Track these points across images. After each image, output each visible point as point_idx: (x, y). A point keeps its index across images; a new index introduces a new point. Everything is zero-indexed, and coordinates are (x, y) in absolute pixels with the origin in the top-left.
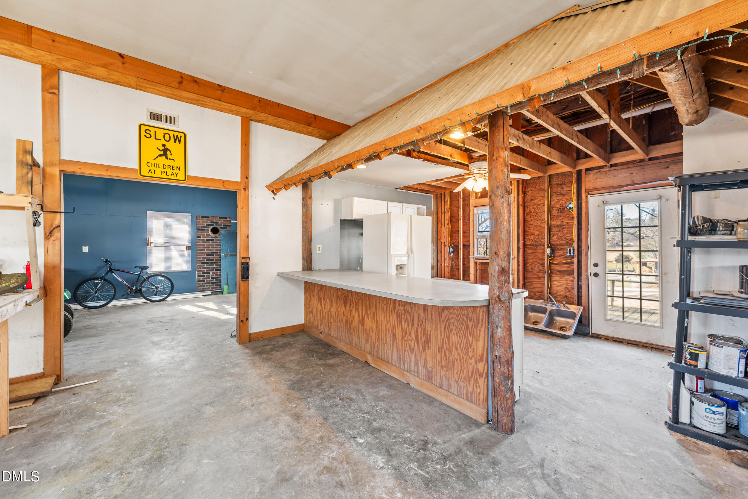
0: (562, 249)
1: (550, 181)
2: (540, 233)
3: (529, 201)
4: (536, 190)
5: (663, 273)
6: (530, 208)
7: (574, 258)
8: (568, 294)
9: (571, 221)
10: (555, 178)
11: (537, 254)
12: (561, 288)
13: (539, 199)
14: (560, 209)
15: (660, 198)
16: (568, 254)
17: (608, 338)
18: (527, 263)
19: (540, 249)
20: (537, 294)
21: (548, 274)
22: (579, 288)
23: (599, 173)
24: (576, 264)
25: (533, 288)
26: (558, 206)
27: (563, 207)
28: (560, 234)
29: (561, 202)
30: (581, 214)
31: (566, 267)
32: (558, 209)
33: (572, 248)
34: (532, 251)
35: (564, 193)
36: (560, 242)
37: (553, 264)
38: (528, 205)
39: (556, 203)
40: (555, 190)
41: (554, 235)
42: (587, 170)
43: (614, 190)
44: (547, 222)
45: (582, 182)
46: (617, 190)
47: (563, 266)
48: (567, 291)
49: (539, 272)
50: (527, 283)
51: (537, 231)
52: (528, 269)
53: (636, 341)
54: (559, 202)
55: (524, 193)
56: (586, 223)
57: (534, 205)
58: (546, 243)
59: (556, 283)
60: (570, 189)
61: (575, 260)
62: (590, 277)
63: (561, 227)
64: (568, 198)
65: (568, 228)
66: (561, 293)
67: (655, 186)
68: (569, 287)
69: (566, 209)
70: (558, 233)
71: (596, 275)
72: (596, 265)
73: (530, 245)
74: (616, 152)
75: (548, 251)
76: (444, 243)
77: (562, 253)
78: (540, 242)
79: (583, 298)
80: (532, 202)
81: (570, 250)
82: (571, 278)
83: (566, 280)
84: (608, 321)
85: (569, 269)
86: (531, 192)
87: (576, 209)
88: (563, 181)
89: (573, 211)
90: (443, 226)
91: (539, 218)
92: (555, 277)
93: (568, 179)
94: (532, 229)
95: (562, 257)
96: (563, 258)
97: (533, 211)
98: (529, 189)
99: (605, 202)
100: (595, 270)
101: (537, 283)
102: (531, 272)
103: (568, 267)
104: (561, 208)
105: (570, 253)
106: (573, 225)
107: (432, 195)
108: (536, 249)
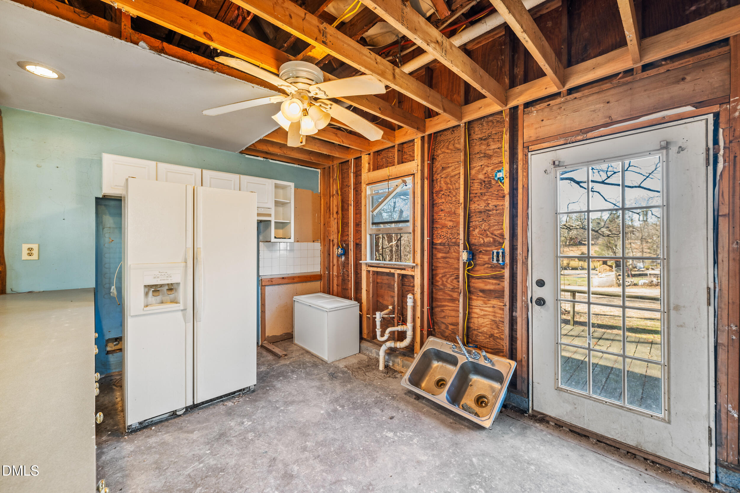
0: (487, 252)
1: (469, 135)
2: (455, 225)
3: (439, 171)
4: (449, 151)
5: (672, 306)
6: (441, 184)
7: (504, 268)
8: (496, 331)
9: (501, 203)
10: (477, 129)
11: (451, 261)
12: (486, 320)
13: (453, 168)
14: (484, 181)
15: (666, 146)
16: (495, 262)
17: (561, 425)
18: (437, 275)
19: (455, 252)
20: (451, 327)
21: (465, 296)
22: (513, 322)
23: (547, 110)
24: (508, 280)
25: (444, 317)
26: (481, 176)
27: (489, 177)
28: (484, 226)
29: (486, 169)
30: (517, 189)
31: (493, 284)
32: (482, 182)
33: (501, 251)
34: (443, 255)
35: (490, 152)
36: (483, 239)
37: (473, 277)
38: (438, 178)
39: (479, 172)
40: (477, 149)
41: (475, 227)
42: (527, 105)
43: (573, 139)
44: (463, 205)
45: (517, 131)
46: (580, 138)
47: (489, 283)
48: (494, 326)
49: (453, 290)
50: (436, 307)
51: (450, 221)
52: (437, 284)
53: (614, 441)
54: (483, 169)
55: (433, 159)
56: (525, 205)
57: (446, 178)
58: (461, 242)
59: (477, 310)
60: (498, 145)
61: (507, 273)
62: (530, 304)
63: (486, 212)
64: (496, 161)
65: (497, 214)
66: (485, 329)
67: (654, 123)
68: (497, 319)
69: (493, 182)
70: (482, 225)
71: (541, 302)
72: (541, 283)
73: (440, 244)
74: (578, 63)
75: (464, 256)
76: (333, 241)
77: (487, 260)
78: (454, 240)
79: (519, 343)
80: (444, 172)
81: (498, 253)
82: (501, 304)
83: (493, 307)
84: (561, 392)
85: (497, 287)
86: (441, 156)
87: (508, 179)
88: (488, 132)
89: (503, 183)
90: (331, 215)
91: (454, 199)
92: (476, 300)
93: (497, 129)
94: (443, 219)
95: (486, 265)
96: (488, 267)
97: (444, 187)
98: (439, 152)
99: (557, 163)
100: (539, 292)
101: (450, 308)
102: (441, 289)
103: (495, 284)
104: (486, 180)
105: (498, 260)
106: (503, 209)
107: (319, 171)
108: (448, 252)
